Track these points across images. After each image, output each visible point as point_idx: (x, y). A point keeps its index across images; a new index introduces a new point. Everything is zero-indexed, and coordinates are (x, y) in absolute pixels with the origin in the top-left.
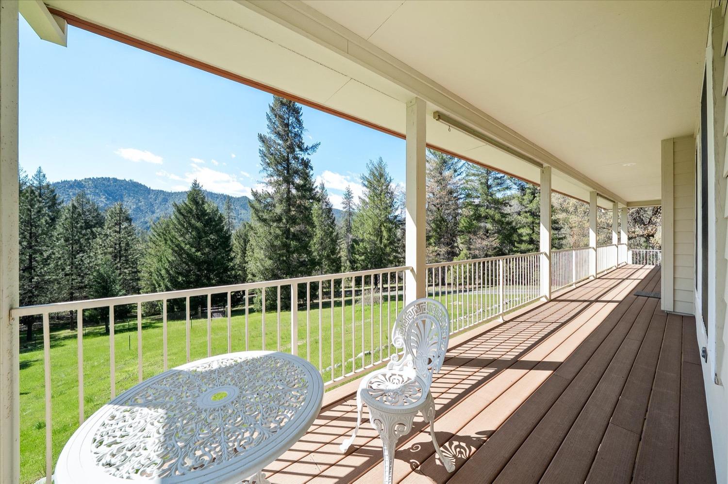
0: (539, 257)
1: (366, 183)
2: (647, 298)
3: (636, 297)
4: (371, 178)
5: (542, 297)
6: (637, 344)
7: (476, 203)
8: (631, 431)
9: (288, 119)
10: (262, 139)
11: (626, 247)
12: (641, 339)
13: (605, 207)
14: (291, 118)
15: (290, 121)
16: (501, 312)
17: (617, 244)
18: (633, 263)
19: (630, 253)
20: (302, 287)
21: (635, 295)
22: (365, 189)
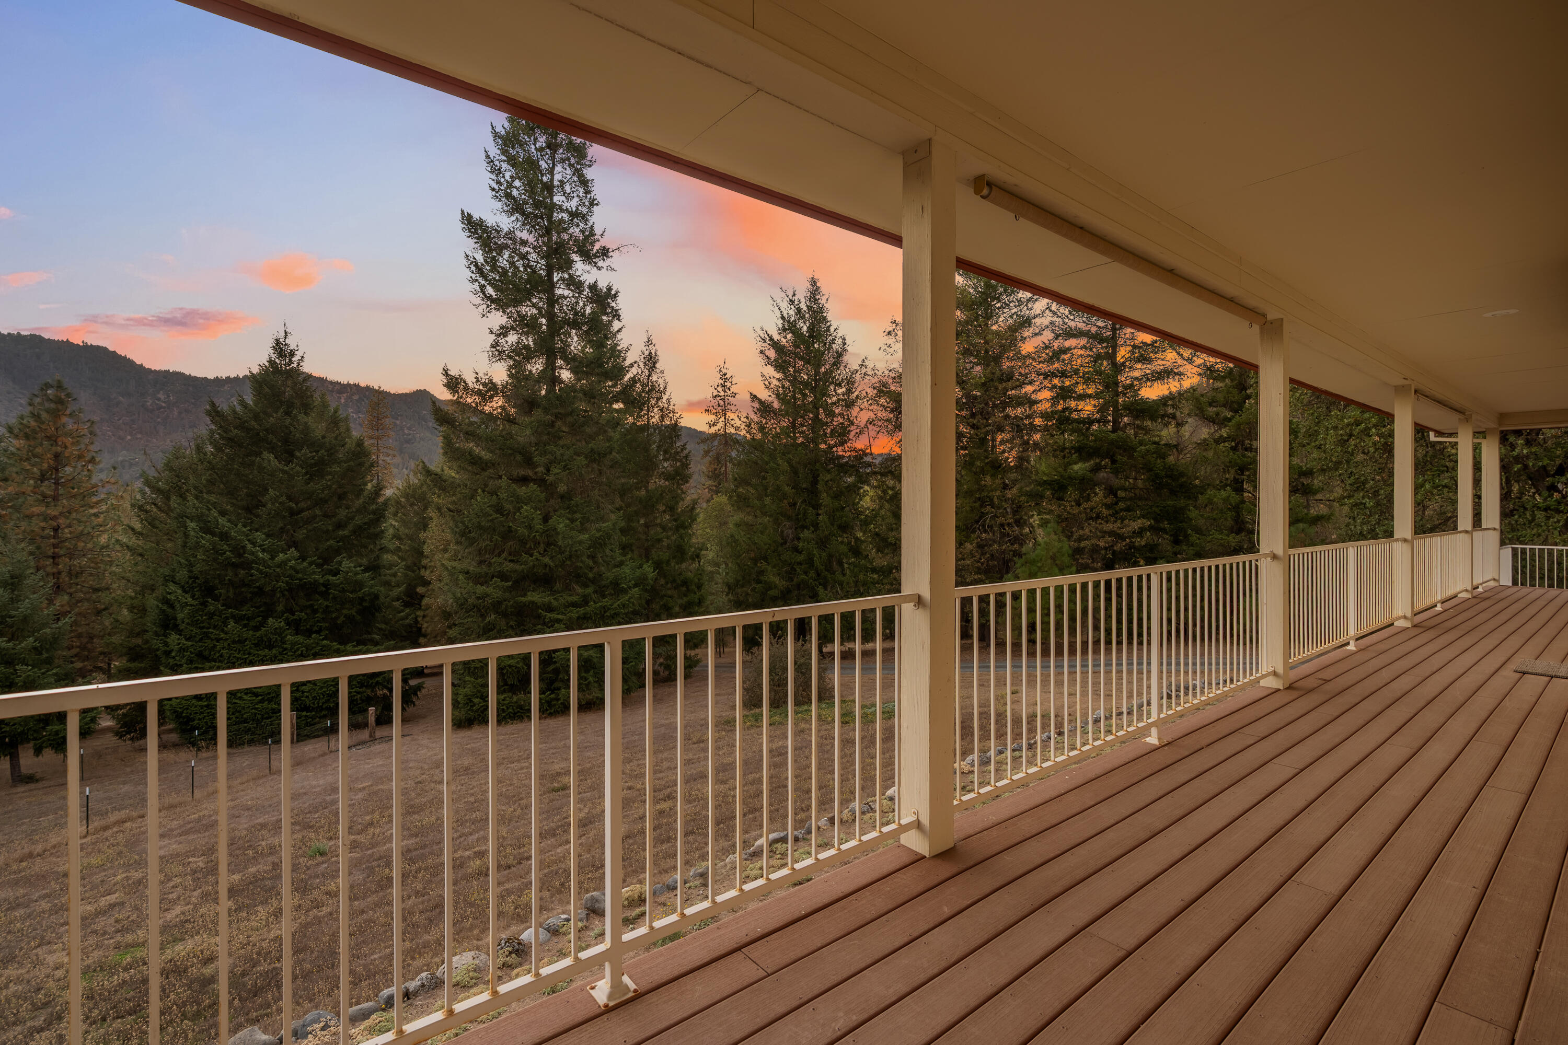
0: (1257, 566)
1: (772, 354)
2: (1547, 679)
3: (1519, 675)
4: (786, 340)
5: (1264, 676)
6: (1515, 802)
7: (1084, 415)
8: (1490, 1022)
9: (551, 171)
10: (473, 226)
11: (1495, 537)
12: (1525, 786)
13: (1437, 428)
14: (558, 168)
15: (557, 177)
16: (1154, 717)
17: (1469, 528)
18: (1515, 582)
19: (1507, 552)
20: (632, 650)
21: (1515, 671)
22: (770, 371)
